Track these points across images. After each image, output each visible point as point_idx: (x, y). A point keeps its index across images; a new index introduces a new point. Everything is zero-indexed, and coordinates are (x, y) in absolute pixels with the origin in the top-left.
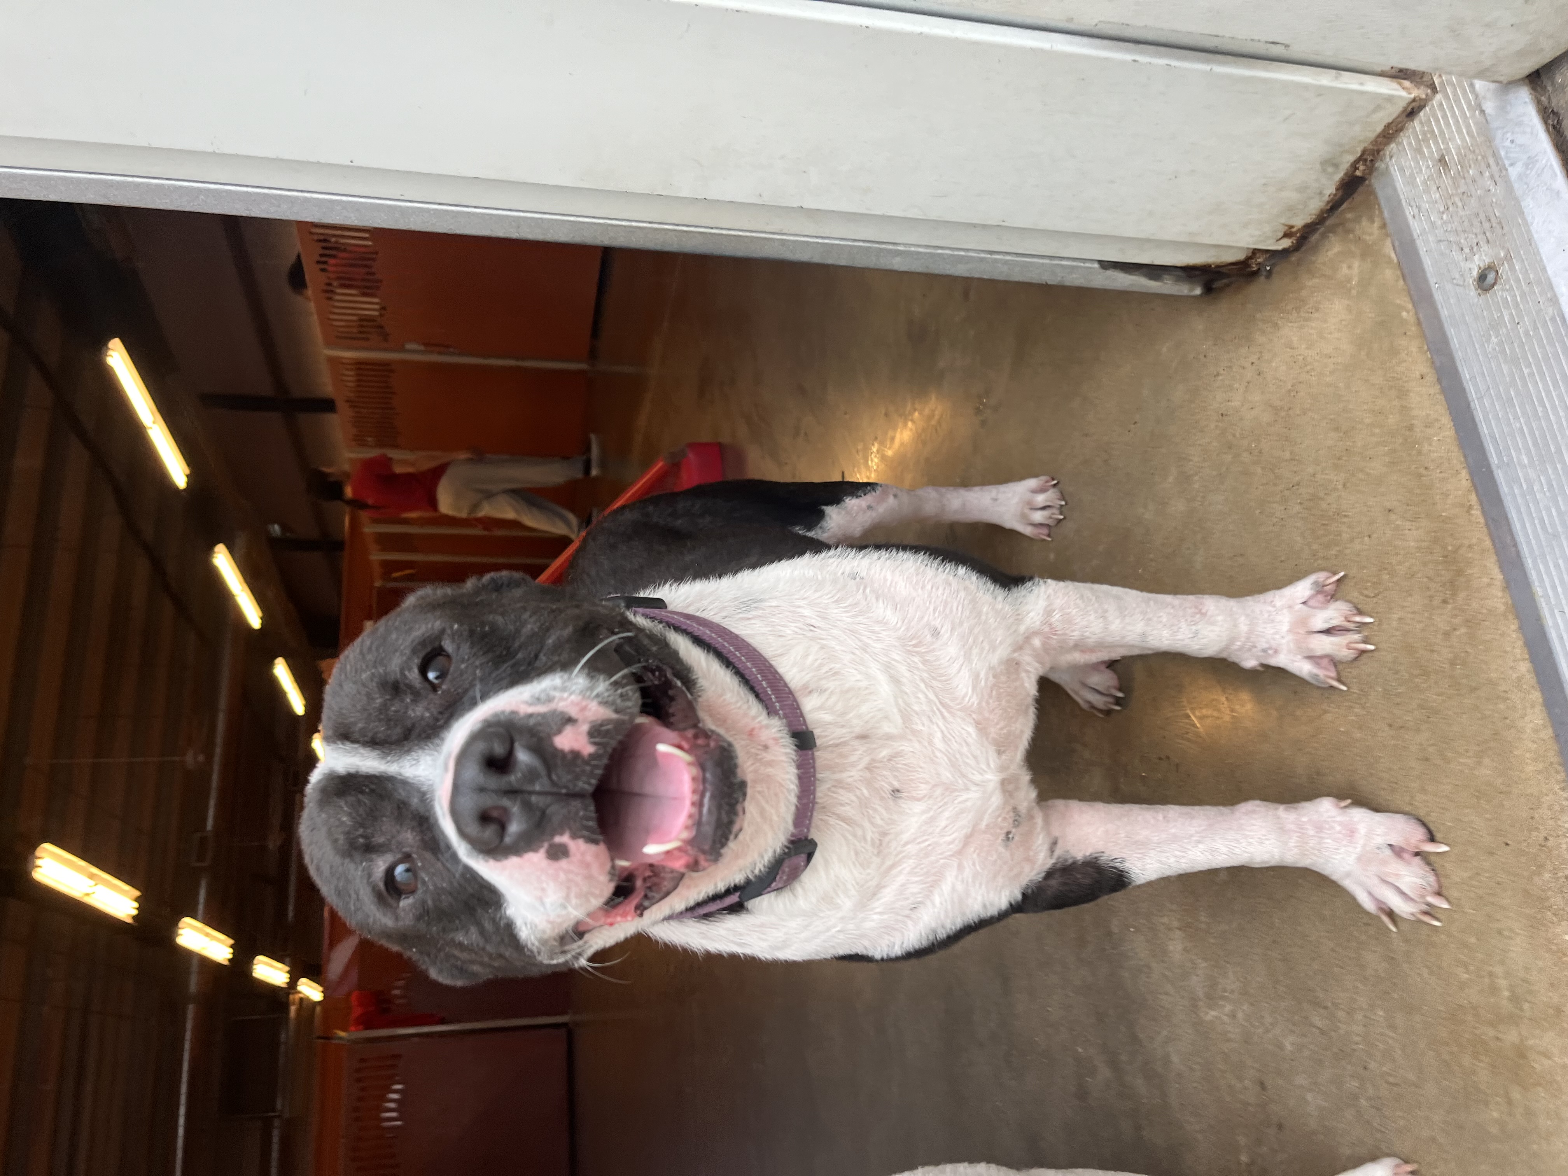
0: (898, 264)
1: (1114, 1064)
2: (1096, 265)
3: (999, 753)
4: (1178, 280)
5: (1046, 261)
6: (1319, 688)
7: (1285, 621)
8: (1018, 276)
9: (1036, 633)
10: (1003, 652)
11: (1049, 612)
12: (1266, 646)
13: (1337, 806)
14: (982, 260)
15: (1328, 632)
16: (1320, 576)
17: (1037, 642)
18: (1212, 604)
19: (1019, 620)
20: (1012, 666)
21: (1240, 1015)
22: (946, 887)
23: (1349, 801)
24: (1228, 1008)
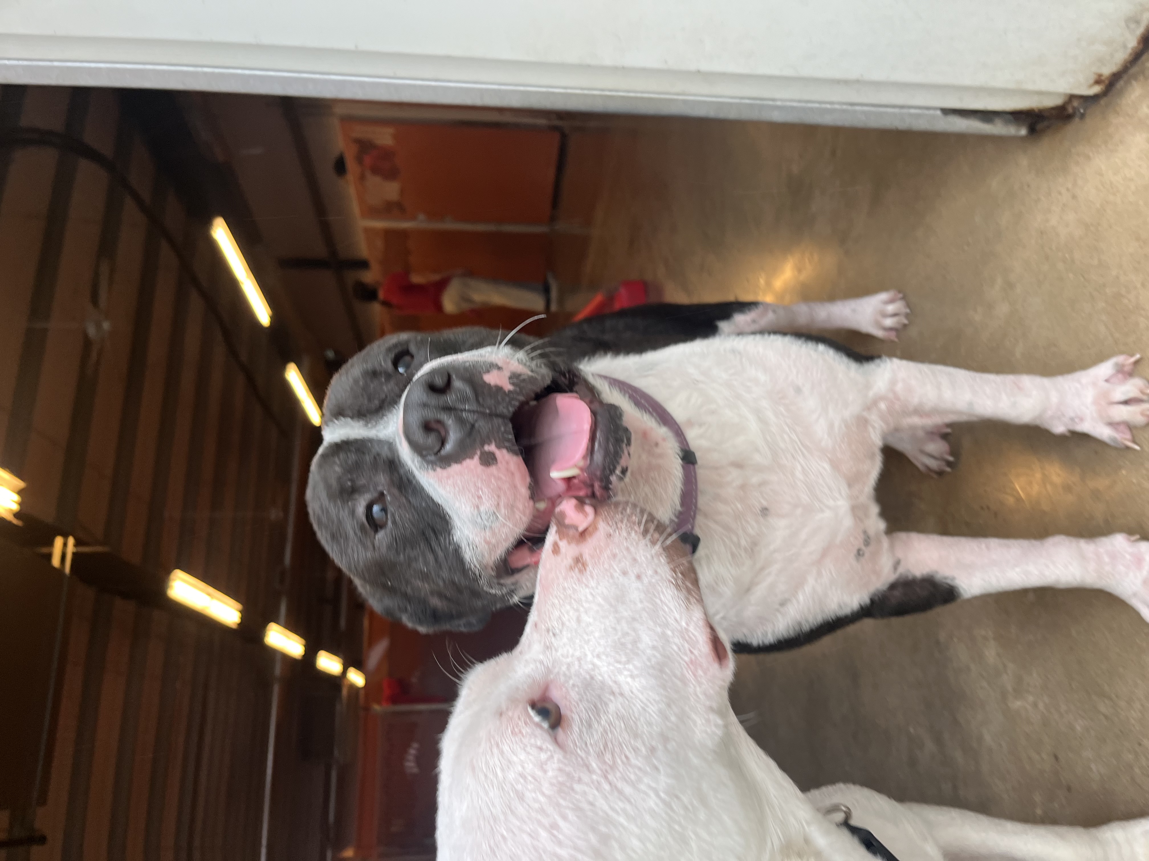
0: (777, 117)
1: (938, 740)
2: (939, 113)
3: (850, 485)
4: (1007, 122)
5: (896, 110)
6: (1116, 449)
7: (1089, 395)
8: (874, 123)
9: (882, 398)
10: (854, 409)
11: (893, 382)
12: (1072, 414)
13: (1129, 540)
14: (844, 111)
15: (1126, 402)
16: (1120, 359)
17: (883, 406)
18: (1027, 381)
19: (868, 386)
20: (862, 422)
21: (1041, 706)
22: (808, 589)
23: (1138, 536)
24: (1031, 699)
